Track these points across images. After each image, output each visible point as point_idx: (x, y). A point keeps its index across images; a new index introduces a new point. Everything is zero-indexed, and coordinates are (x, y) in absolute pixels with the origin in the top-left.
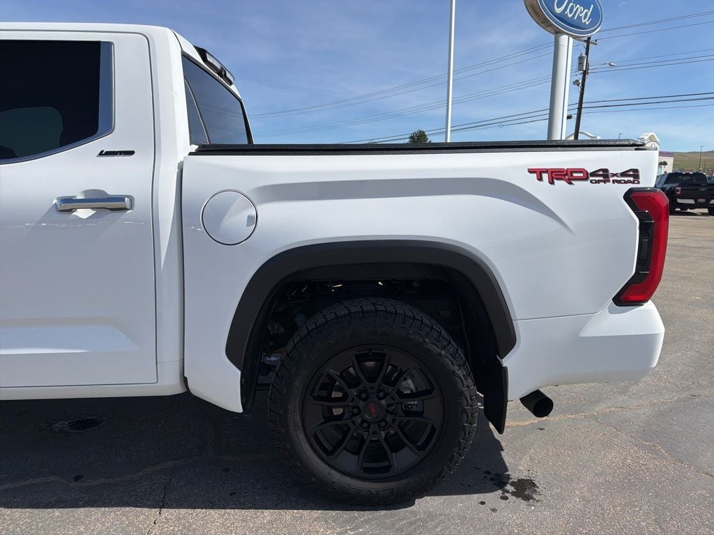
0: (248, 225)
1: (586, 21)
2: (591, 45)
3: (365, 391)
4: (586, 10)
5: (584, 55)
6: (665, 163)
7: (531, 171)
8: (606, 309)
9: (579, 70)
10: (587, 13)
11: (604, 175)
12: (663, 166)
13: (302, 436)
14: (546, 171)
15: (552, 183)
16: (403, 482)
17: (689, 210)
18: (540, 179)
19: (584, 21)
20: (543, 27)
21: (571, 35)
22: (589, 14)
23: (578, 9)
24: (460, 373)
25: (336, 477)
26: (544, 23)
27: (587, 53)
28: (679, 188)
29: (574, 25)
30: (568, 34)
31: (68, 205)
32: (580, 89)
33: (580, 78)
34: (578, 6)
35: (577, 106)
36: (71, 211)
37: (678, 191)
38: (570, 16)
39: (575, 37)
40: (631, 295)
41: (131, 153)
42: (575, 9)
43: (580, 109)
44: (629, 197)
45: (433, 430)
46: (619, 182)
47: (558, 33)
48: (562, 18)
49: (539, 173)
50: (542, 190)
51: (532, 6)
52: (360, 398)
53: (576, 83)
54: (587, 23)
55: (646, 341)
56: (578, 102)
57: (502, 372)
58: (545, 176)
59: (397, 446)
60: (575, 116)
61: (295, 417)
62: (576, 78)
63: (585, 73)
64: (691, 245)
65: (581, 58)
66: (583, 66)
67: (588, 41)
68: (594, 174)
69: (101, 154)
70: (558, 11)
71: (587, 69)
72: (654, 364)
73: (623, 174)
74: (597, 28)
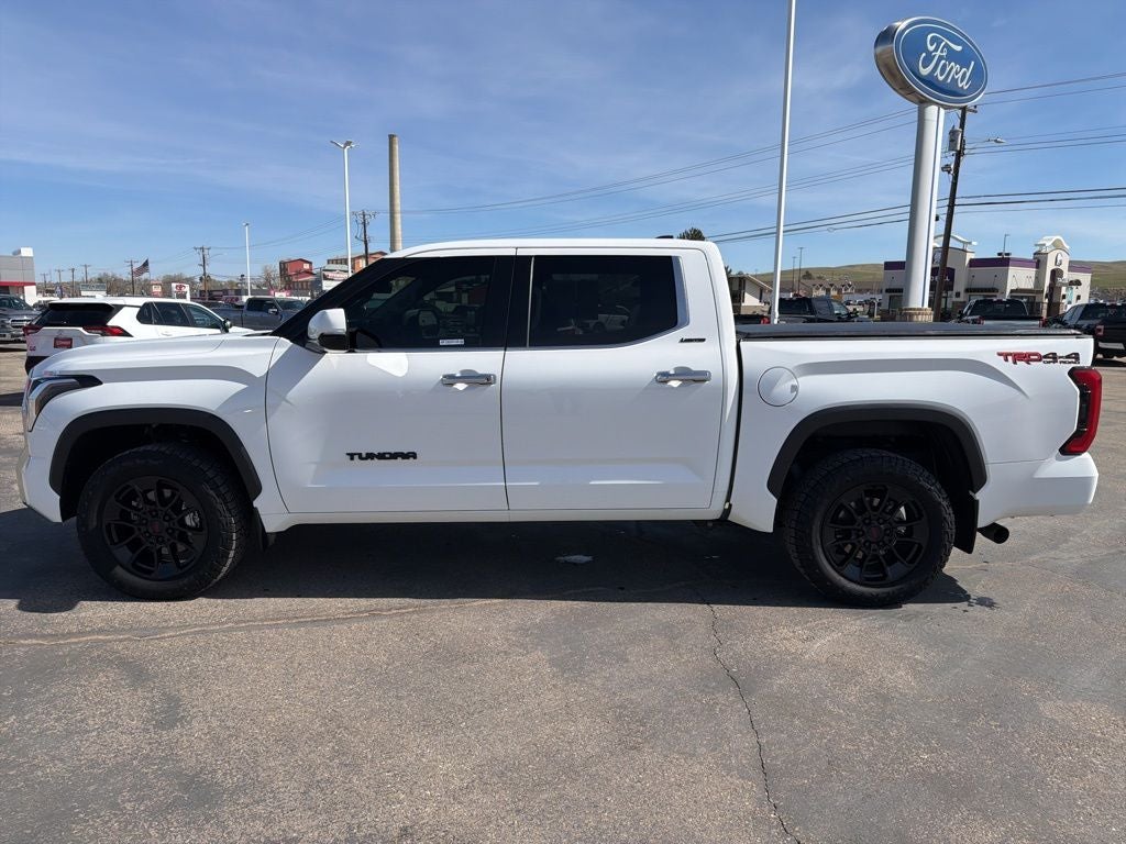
0: (792, 392)
1: (964, 85)
2: (968, 114)
3: (869, 518)
4: (964, 69)
5: (957, 128)
6: (1078, 283)
7: (1000, 354)
8: (1054, 458)
9: (950, 150)
10: (965, 74)
11: (1054, 357)
12: (1075, 287)
13: (820, 550)
14: (1010, 354)
15: (1015, 363)
16: (897, 587)
17: (1115, 358)
18: (1006, 360)
19: (960, 85)
20: (903, 96)
21: (942, 106)
22: (968, 75)
23: (952, 68)
24: (945, 503)
25: (844, 582)
26: (904, 89)
27: (962, 126)
28: (1102, 327)
29: (946, 92)
30: (937, 104)
31: (664, 377)
32: (951, 177)
33: (951, 161)
34: (953, 64)
35: (947, 202)
36: (666, 382)
37: (1100, 330)
38: (941, 78)
39: (946, 108)
40: (1073, 447)
41: (703, 340)
42: (948, 69)
43: (951, 206)
44: (1072, 373)
45: (920, 547)
46: (1065, 362)
47: (923, 103)
48: (930, 81)
49: (1005, 356)
50: (1007, 368)
51: (887, 66)
52: (865, 524)
53: (946, 168)
54: (966, 88)
55: (1084, 482)
56: (948, 195)
57: (974, 504)
58: (1010, 358)
59: (891, 559)
60: (944, 217)
61: (816, 537)
62: (946, 162)
63: (959, 155)
64: (1118, 409)
65: (953, 133)
66: (956, 144)
67: (964, 110)
68: (1046, 357)
69: (682, 341)
70: (924, 72)
71: (963, 148)
72: (1091, 501)
73: (1068, 357)
74: (979, 94)
